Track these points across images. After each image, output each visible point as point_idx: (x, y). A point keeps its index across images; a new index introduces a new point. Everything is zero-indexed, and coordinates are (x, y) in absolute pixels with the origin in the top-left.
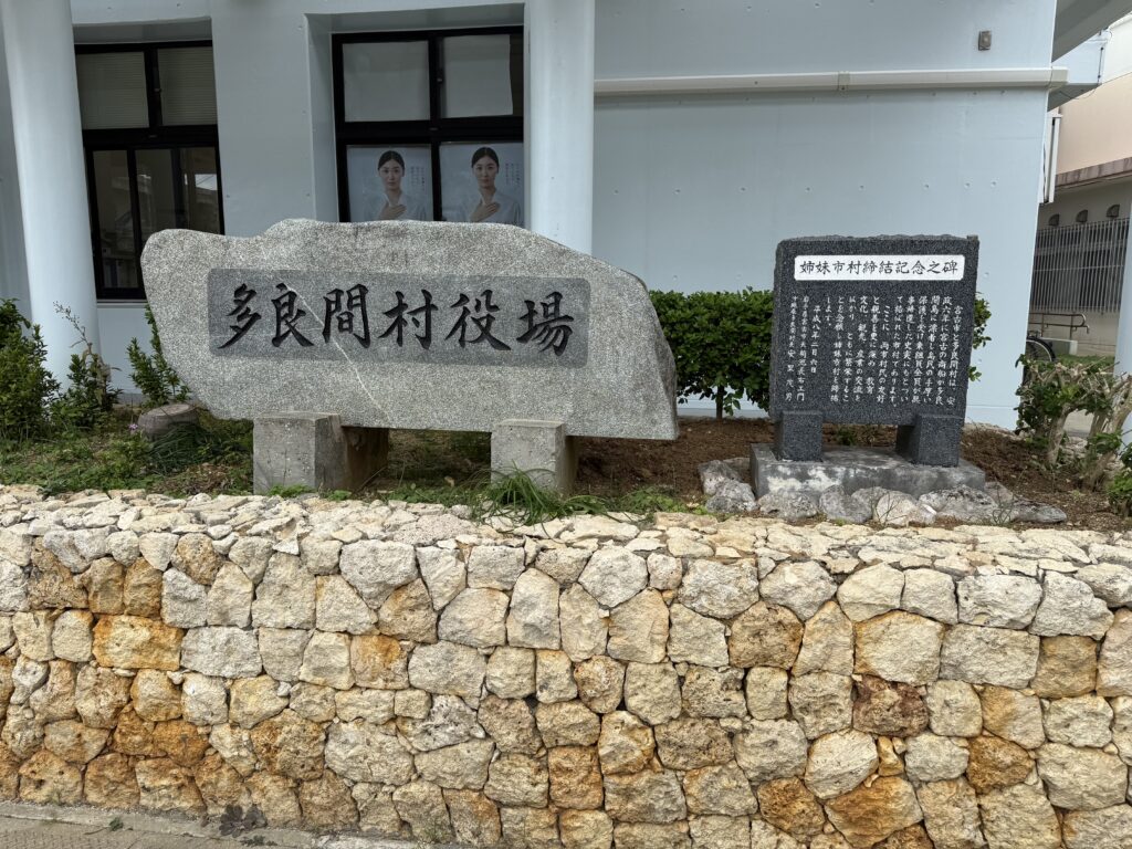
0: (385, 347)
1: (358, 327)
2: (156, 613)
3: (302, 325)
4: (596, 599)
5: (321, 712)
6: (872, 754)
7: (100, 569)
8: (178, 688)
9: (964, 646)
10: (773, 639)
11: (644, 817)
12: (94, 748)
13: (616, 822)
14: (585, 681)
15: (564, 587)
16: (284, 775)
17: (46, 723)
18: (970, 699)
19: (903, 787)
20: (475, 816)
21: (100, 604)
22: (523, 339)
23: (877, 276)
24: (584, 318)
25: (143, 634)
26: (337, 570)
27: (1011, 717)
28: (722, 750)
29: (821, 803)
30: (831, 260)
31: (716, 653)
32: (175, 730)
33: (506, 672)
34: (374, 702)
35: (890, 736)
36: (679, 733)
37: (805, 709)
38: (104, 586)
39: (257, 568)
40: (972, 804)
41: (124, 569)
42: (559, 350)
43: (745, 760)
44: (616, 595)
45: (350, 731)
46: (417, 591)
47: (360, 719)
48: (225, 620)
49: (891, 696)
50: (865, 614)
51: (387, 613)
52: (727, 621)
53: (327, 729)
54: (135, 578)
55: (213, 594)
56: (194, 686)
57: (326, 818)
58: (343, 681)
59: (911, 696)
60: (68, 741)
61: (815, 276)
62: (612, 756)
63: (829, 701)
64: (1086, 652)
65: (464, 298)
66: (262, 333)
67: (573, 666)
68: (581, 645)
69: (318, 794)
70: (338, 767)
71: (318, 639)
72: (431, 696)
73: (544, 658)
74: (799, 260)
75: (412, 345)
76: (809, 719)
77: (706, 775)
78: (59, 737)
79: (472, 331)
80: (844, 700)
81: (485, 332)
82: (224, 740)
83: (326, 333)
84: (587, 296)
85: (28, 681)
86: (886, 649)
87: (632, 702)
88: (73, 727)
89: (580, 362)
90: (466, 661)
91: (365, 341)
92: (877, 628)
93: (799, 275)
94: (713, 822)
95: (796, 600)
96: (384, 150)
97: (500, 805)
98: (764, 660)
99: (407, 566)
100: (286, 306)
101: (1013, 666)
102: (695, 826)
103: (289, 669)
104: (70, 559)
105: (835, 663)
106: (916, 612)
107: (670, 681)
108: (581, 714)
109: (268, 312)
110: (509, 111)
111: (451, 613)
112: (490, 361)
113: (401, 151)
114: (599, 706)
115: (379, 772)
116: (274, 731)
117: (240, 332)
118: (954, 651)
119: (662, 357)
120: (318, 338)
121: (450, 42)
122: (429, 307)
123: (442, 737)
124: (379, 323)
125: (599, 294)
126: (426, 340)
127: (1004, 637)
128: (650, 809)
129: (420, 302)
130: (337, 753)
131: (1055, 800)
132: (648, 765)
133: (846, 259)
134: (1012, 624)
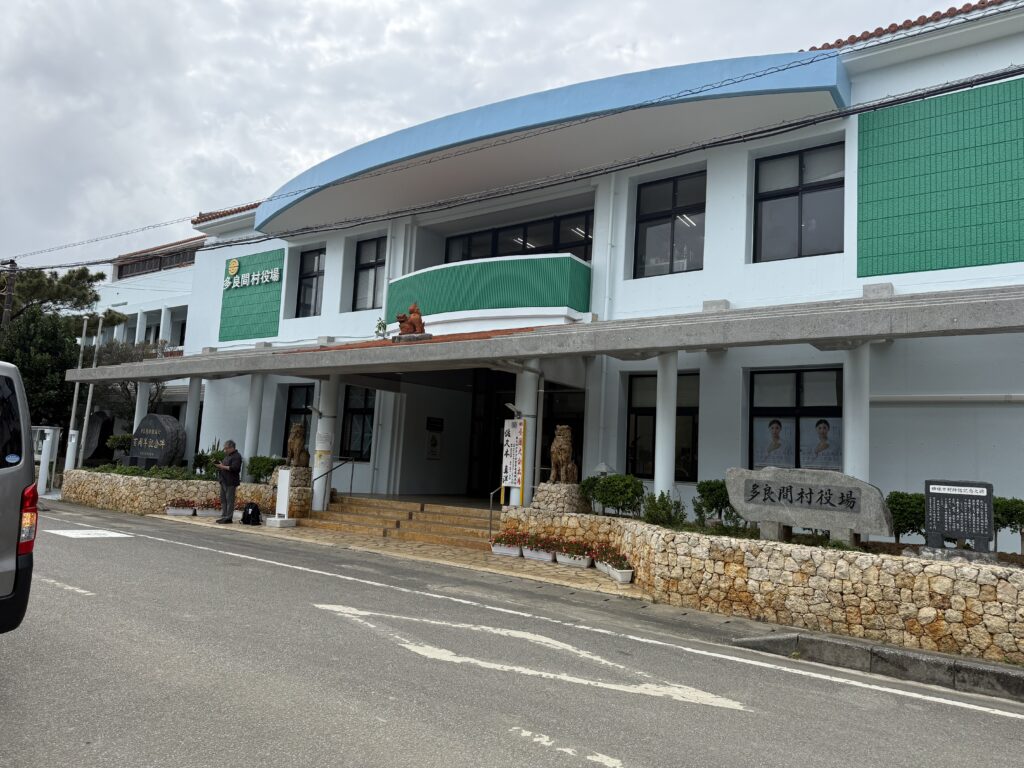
0: (797, 504)
1: (789, 497)
2: (742, 563)
3: (772, 496)
4: (859, 567)
5: (784, 592)
6: (935, 612)
7: (729, 551)
8: (746, 583)
9: (959, 586)
10: (907, 581)
11: (873, 627)
12: (723, 597)
13: (865, 628)
14: (856, 588)
15: (850, 564)
16: (773, 608)
17: (710, 590)
18: (962, 600)
19: (944, 622)
20: (825, 623)
21: (728, 560)
22: (840, 504)
23: (957, 493)
24: (859, 499)
25: (739, 568)
26: (790, 556)
27: (973, 605)
28: (894, 609)
29: (922, 626)
30: (942, 487)
31: (892, 583)
32: (745, 594)
33: (835, 584)
34: (799, 590)
35: (940, 608)
36: (882, 604)
37: (916, 600)
38: (729, 556)
39: (769, 553)
40: (965, 629)
41: (735, 551)
42: (851, 508)
43: (901, 613)
44: (865, 567)
45: (792, 597)
46: (811, 562)
47: (795, 594)
48: (760, 566)
49: (939, 597)
50: (930, 575)
51: (803, 567)
52: (895, 576)
53: (786, 597)
54: (738, 553)
55: (758, 559)
56: (751, 582)
57: (784, 621)
58: (791, 584)
59: (945, 598)
60: (716, 595)
61: (936, 491)
62: (863, 609)
63: (923, 598)
64: (992, 589)
65: (822, 491)
66: (760, 498)
67: (853, 585)
68: (855, 579)
69: (782, 614)
70: (788, 607)
71: (784, 573)
72: (814, 590)
73: (845, 582)
74: (931, 487)
75: (805, 504)
76: (917, 603)
77: (890, 616)
78: (713, 594)
79: (824, 501)
80: (927, 598)
81: (828, 501)
82: (758, 597)
83: (779, 499)
84: (861, 493)
85: (708, 577)
86: (937, 585)
87: (869, 594)
88: (717, 591)
89: (858, 512)
90: (824, 581)
91: (791, 502)
92: (934, 579)
93: (931, 491)
94: (893, 631)
95: (912, 571)
96: (772, 419)
97: (833, 621)
98: (905, 586)
99: (809, 555)
100: (768, 491)
101: (973, 592)
102: (887, 631)
103: (776, 580)
104: (722, 548)
105: (924, 588)
106: (945, 576)
107: (879, 590)
108: (855, 597)
109: (762, 492)
110: (835, 404)
111: (821, 568)
112: (830, 510)
113: (781, 420)
114: (860, 595)
115: (800, 609)
116: (772, 596)
117: (754, 497)
118: (956, 587)
119: (885, 512)
120: (777, 500)
121: (806, 375)
122: (811, 493)
123: (817, 601)
124: (795, 496)
125: (864, 492)
126: (810, 502)
127: (969, 584)
128: (874, 625)
129: (808, 491)
130: (788, 604)
131: (989, 630)
132: (873, 612)
133: (946, 487)
134: (971, 580)
